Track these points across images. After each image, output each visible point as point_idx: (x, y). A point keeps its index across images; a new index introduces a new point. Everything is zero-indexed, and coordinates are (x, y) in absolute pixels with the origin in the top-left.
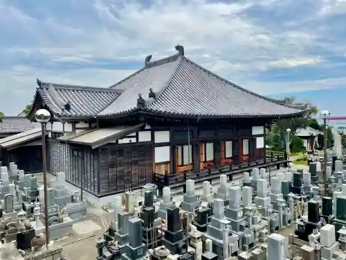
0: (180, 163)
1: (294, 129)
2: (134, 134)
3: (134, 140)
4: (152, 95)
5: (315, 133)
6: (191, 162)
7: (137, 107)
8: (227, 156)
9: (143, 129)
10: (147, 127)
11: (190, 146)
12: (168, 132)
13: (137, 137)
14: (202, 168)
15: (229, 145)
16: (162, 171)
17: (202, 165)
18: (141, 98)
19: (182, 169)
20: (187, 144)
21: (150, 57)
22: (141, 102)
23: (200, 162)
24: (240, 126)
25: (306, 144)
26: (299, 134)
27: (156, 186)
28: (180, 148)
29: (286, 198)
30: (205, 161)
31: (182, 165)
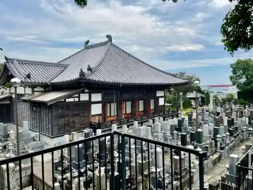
0: (108, 115)
1: (185, 93)
2: (77, 95)
3: (77, 100)
4: (89, 69)
5: (199, 95)
6: (116, 114)
7: (79, 77)
8: (140, 110)
9: (83, 92)
10: (87, 91)
11: (116, 104)
12: (101, 94)
13: (79, 97)
14: (123, 118)
15: (141, 102)
16: (96, 120)
17: (123, 116)
18: (82, 71)
19: (110, 119)
20: (113, 102)
21: (88, 42)
22: (82, 74)
23: (122, 114)
24: (149, 90)
25: (193, 102)
26: (188, 97)
27: (92, 130)
28: (108, 105)
29: (172, 134)
30: (126, 114)
31: (110, 116)
